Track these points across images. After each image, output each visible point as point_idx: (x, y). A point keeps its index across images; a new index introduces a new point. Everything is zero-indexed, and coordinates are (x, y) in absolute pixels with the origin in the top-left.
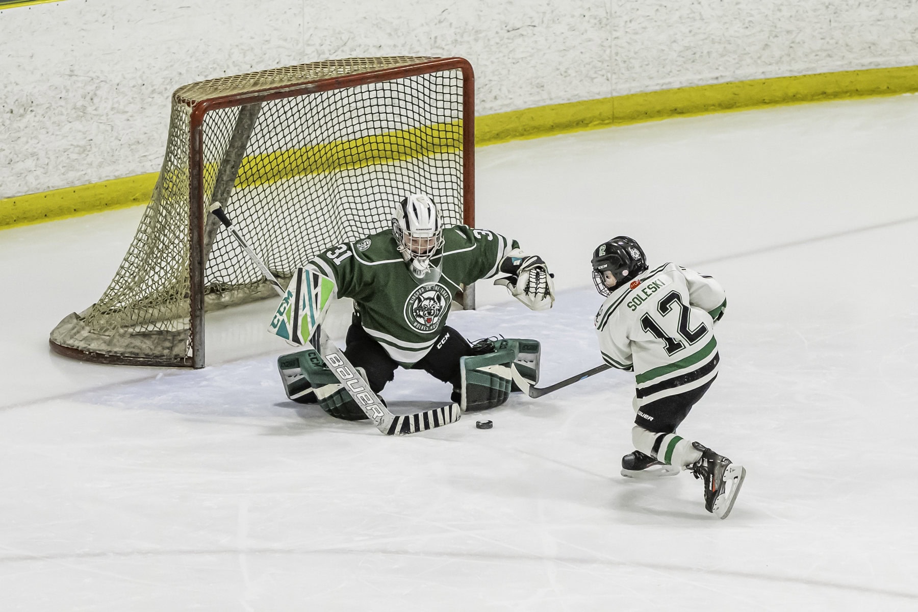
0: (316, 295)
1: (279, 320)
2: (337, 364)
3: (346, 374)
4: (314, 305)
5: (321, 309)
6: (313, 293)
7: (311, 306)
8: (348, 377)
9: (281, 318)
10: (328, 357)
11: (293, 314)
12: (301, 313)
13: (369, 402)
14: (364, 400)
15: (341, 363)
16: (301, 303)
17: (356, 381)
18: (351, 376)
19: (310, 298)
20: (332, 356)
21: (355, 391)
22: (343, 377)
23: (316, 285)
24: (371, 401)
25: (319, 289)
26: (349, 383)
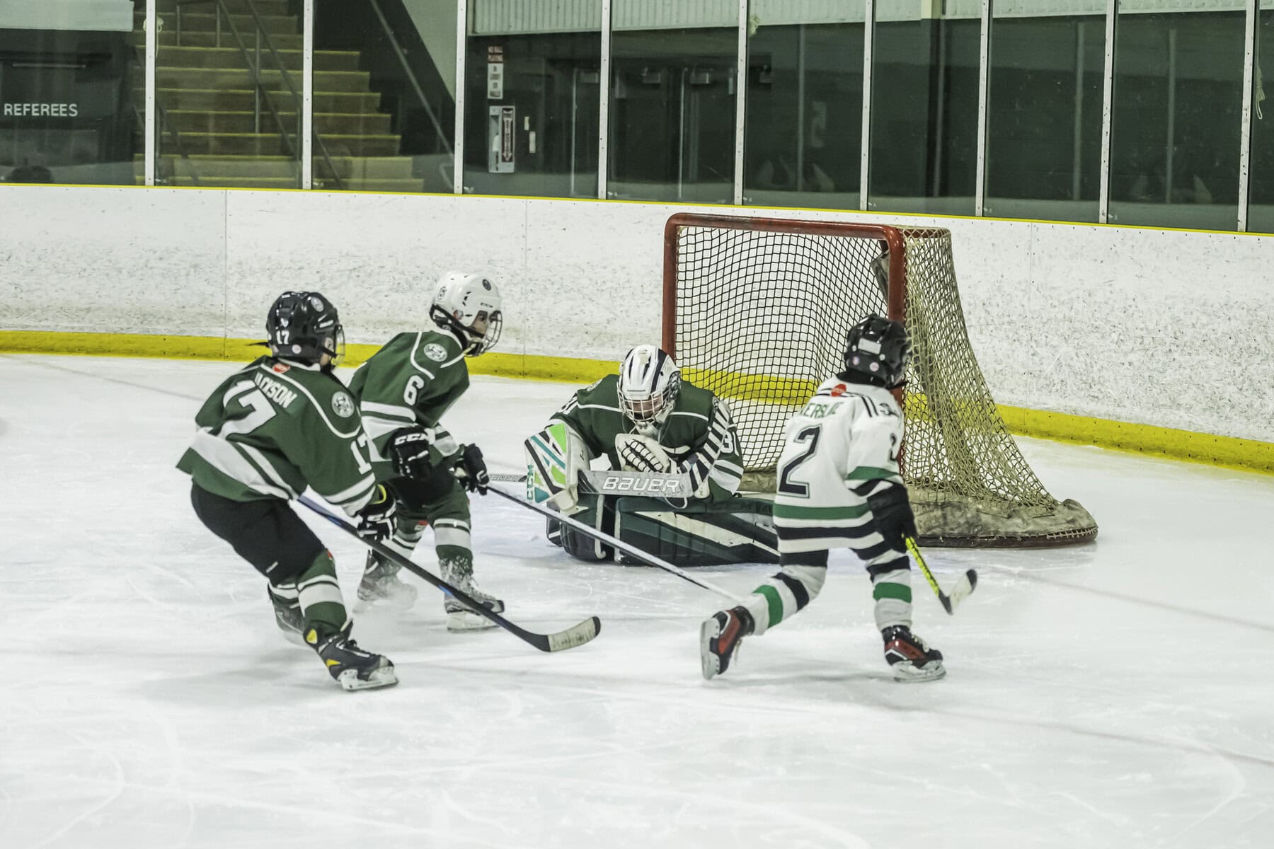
0: (554, 446)
1: (532, 492)
2: (615, 483)
3: (627, 484)
4: (557, 454)
5: (564, 451)
6: (549, 446)
7: (554, 457)
8: (630, 484)
9: (533, 489)
10: (605, 487)
11: (541, 477)
12: (548, 469)
13: (660, 485)
14: (655, 487)
15: (617, 479)
16: (544, 463)
17: (639, 479)
18: (632, 480)
19: (550, 453)
20: (607, 482)
21: (643, 489)
22: (627, 489)
23: (547, 439)
24: (662, 481)
25: (552, 440)
26: (635, 488)
